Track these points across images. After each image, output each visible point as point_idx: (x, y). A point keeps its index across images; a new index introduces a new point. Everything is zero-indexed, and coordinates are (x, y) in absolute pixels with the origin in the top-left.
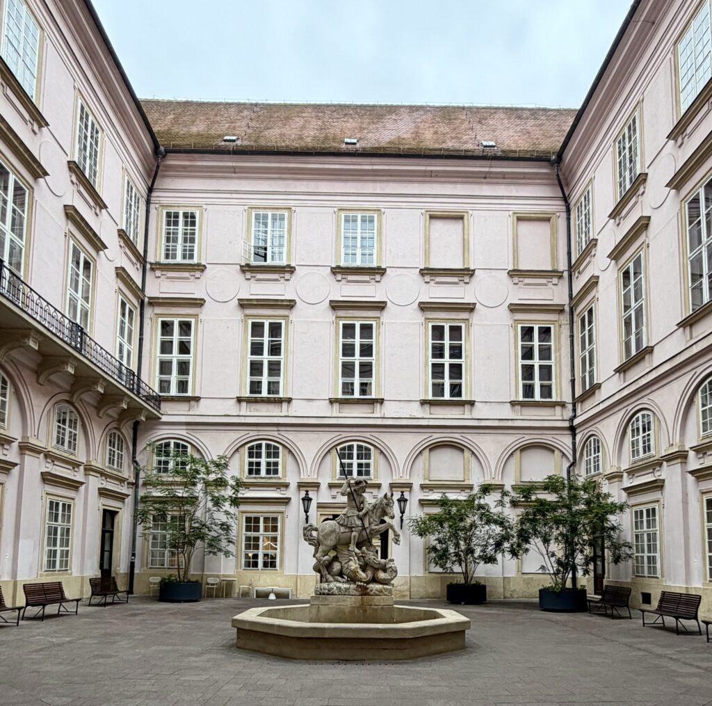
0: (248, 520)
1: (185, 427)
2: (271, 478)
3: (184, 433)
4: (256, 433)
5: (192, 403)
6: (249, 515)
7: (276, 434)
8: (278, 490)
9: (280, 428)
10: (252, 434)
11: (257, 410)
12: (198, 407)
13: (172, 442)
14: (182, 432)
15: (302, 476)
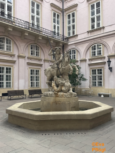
0: (93, 71)
1: (74, 45)
2: (99, 56)
3: (74, 47)
4: (94, 42)
5: (76, 37)
6: (93, 69)
7: (100, 40)
8: (102, 60)
9: (101, 38)
10: (92, 42)
11: (94, 34)
12: (77, 38)
13: (72, 50)
14: (74, 46)
15: (109, 54)
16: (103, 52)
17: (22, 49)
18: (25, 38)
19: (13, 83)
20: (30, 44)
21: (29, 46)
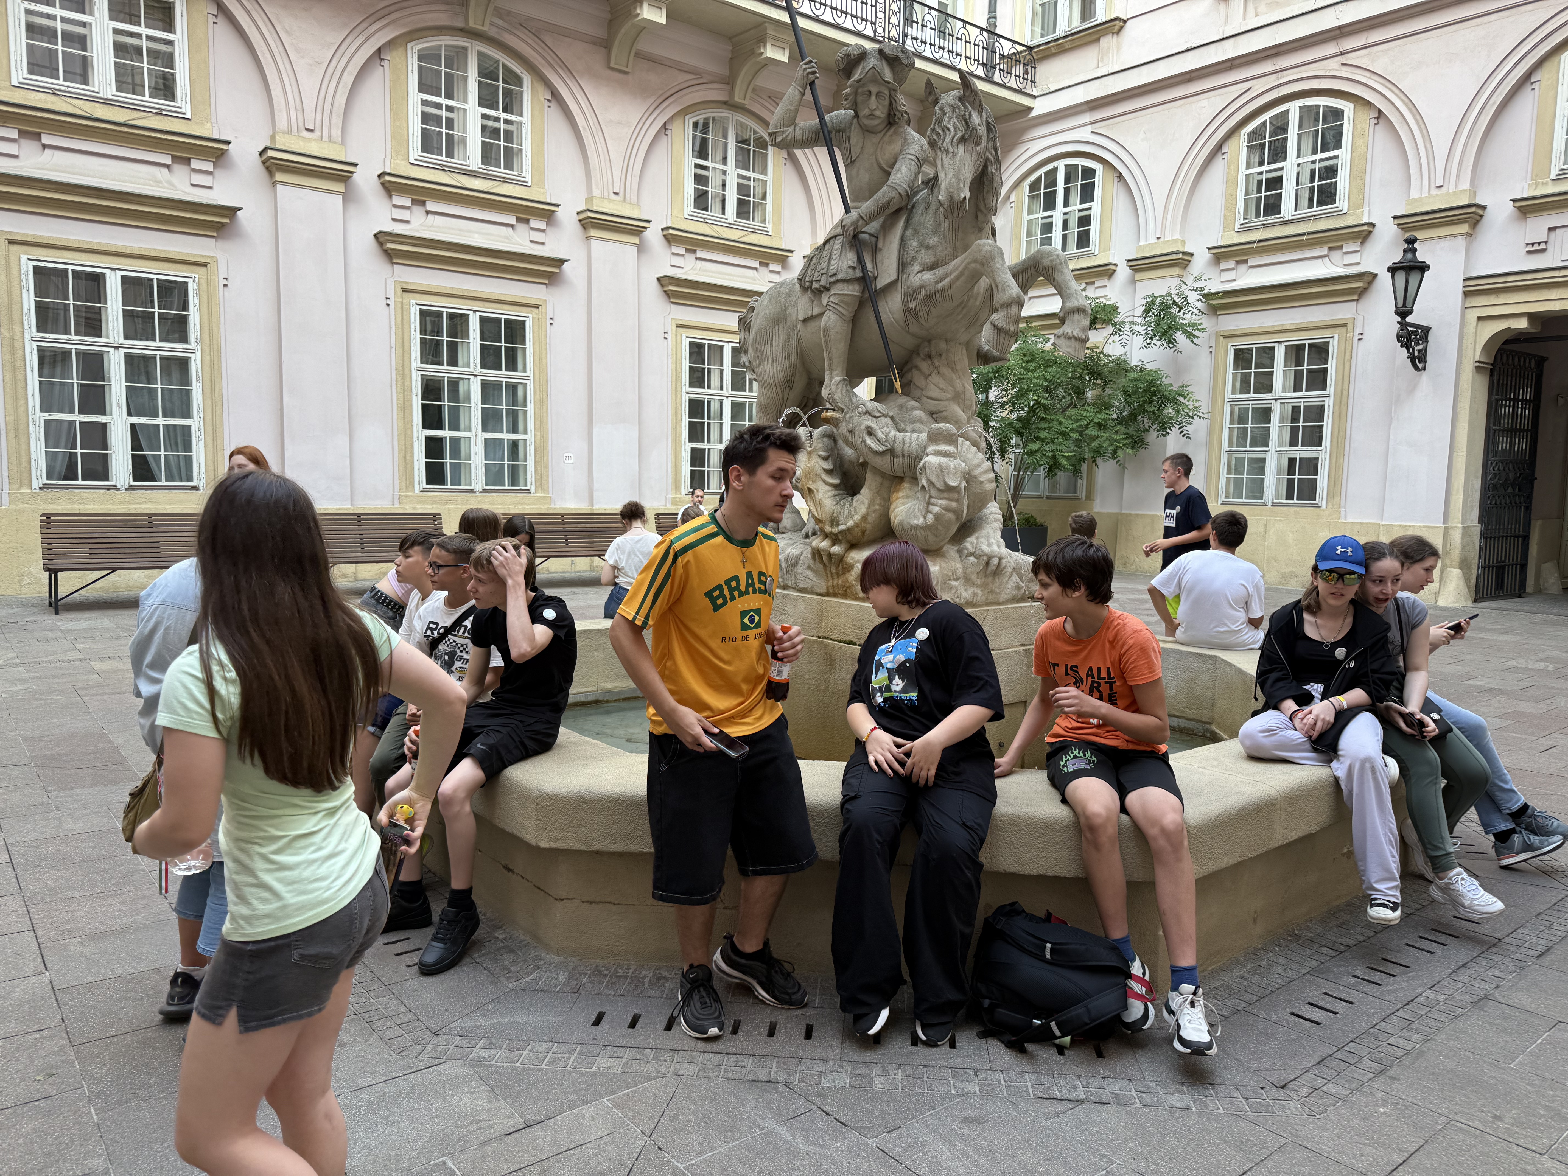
0: (1242, 357)
1: (1086, 118)
2: (1313, 217)
3: (1084, 134)
4: (1272, 81)
5: (1106, 41)
6: (1243, 343)
7: (1333, 67)
8: (1334, 254)
9: (1349, 43)
10: (1259, 86)
11: (1276, 5)
12: (1119, 46)
13: (1061, 165)
14: (1080, 134)
15: (1414, 194)
16: (1358, 176)
17: (617, 151)
18: (639, 55)
19: (540, 450)
20: (684, 112)
21: (676, 127)
